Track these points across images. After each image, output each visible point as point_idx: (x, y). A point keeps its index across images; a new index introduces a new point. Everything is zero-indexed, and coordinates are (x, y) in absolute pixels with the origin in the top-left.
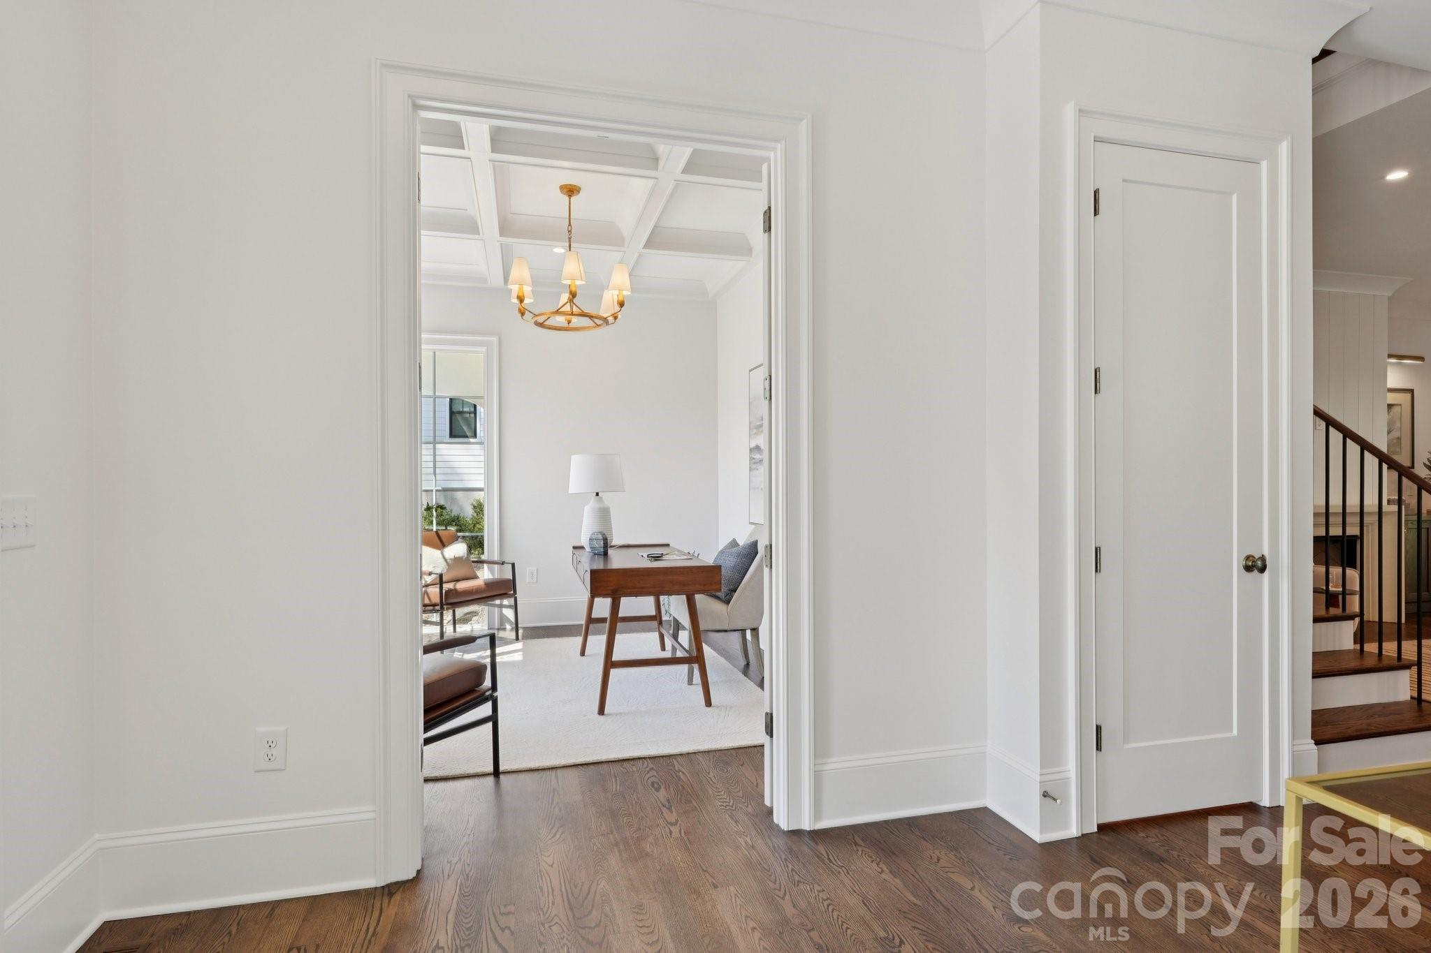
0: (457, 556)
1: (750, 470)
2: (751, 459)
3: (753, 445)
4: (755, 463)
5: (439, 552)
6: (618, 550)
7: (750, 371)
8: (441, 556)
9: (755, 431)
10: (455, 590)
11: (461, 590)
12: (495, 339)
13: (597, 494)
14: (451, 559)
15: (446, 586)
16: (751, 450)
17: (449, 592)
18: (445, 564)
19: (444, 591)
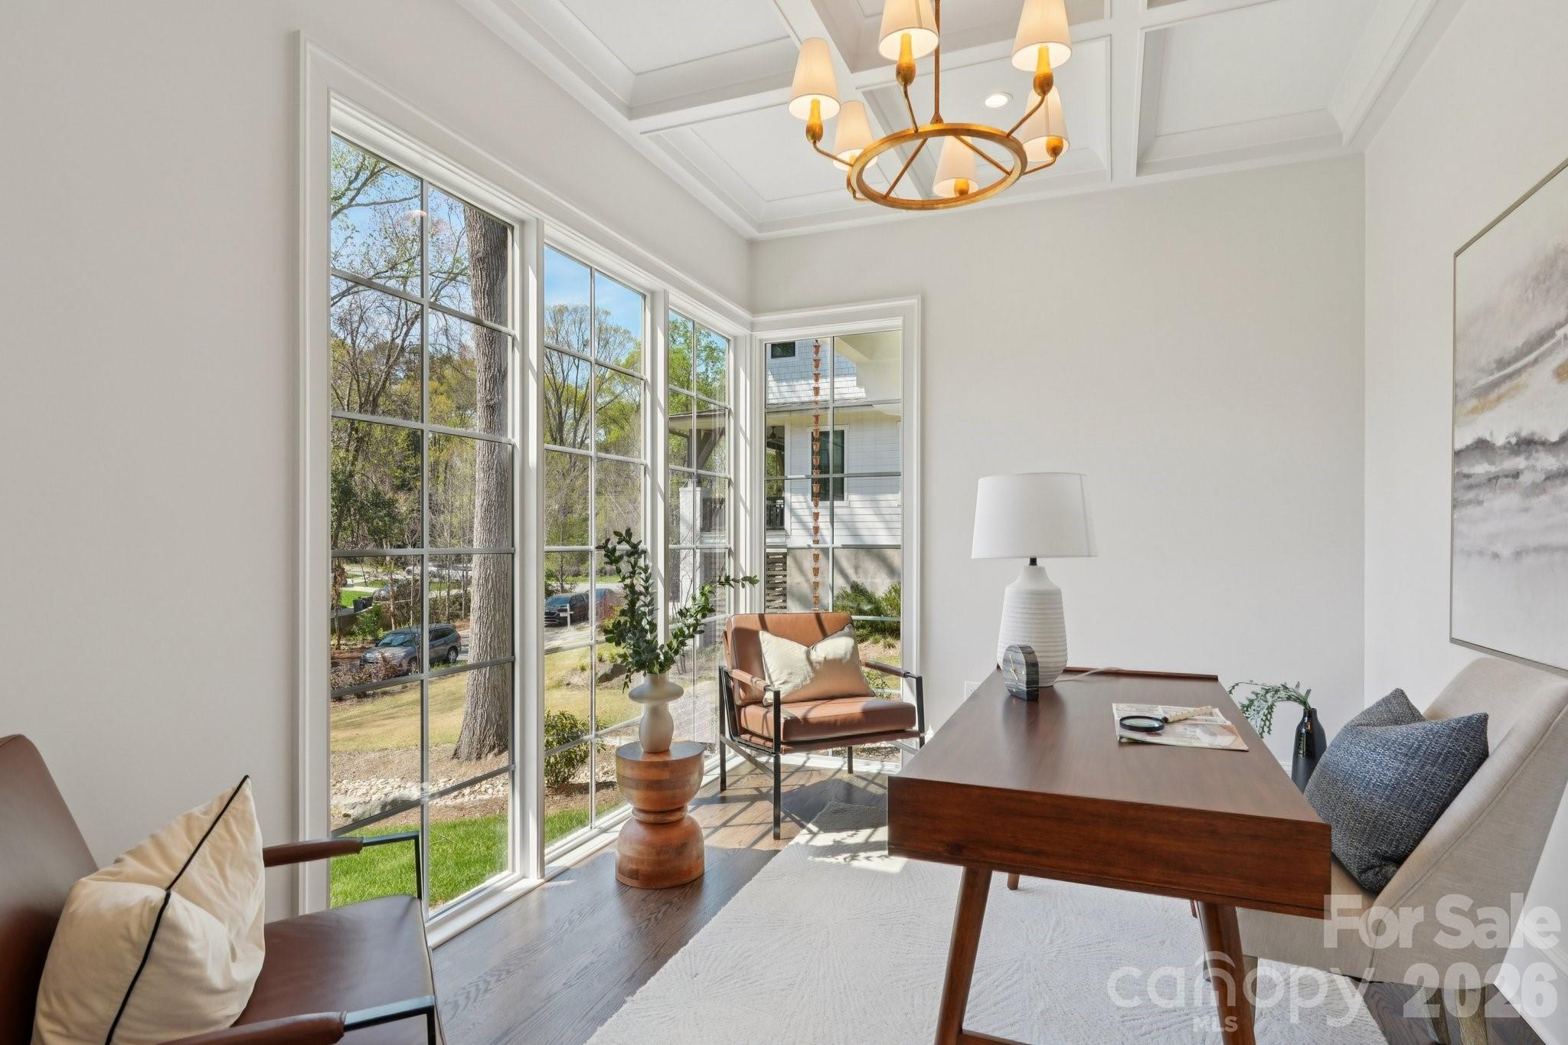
0: (831, 657)
1: (1454, 506)
2: (1457, 477)
3: (1465, 439)
4: (1470, 487)
5: (804, 648)
6: (1096, 678)
7: (1457, 255)
8: (804, 656)
9: (1473, 402)
10: (805, 719)
11: (815, 721)
12: (916, 301)
13: (1033, 562)
14: (819, 663)
15: (787, 712)
16: (1457, 454)
17: (792, 722)
18: (809, 669)
19: (782, 721)
